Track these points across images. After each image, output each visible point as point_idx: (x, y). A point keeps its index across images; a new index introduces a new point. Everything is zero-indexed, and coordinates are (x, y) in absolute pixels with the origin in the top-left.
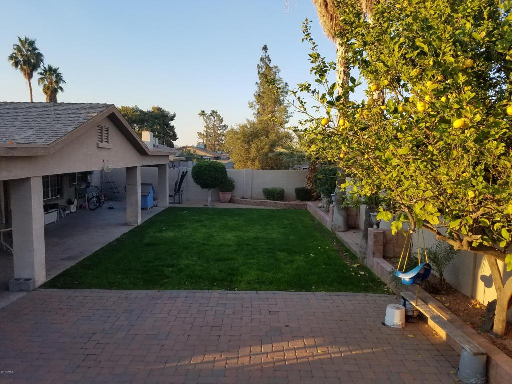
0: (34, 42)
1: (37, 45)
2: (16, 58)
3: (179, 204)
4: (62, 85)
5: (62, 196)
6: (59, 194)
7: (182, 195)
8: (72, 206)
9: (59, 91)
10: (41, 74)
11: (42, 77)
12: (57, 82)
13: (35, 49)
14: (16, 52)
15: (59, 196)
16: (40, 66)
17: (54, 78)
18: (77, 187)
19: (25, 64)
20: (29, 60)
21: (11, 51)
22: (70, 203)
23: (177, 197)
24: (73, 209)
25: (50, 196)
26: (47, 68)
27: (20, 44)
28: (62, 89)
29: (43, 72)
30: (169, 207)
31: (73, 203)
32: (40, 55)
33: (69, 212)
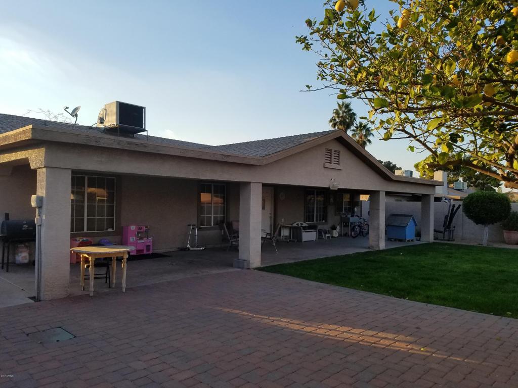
0: (350, 104)
1: (351, 107)
2: (335, 120)
3: (449, 241)
4: (370, 138)
5: (326, 221)
6: (324, 220)
7: (453, 230)
8: (334, 231)
9: (368, 143)
10: (353, 130)
11: (353, 133)
12: (366, 136)
13: (351, 110)
14: (334, 115)
15: (324, 221)
16: (353, 124)
17: (364, 132)
18: (342, 216)
19: (340, 124)
20: (345, 120)
21: (331, 115)
22: (334, 228)
23: (446, 233)
24: (335, 234)
25: (315, 220)
26: (358, 124)
27: (338, 108)
28: (370, 141)
29: (355, 129)
30: (434, 243)
31: (335, 229)
32: (354, 114)
33: (329, 235)
